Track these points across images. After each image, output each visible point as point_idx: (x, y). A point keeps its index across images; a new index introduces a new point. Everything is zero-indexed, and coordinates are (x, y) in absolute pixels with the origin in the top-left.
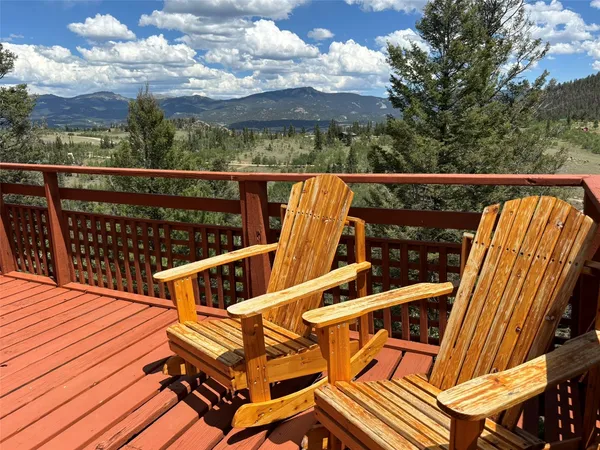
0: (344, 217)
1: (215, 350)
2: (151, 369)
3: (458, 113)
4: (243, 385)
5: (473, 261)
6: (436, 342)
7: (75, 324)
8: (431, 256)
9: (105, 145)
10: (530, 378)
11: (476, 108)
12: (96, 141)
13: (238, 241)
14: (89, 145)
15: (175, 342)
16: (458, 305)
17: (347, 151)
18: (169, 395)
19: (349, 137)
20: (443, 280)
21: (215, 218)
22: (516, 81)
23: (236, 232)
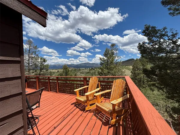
0: (97, 82)
1: (83, 100)
2: (72, 104)
3: (110, 66)
4: (86, 105)
5: (113, 87)
6: (110, 98)
7: (61, 98)
8: (108, 87)
9: (58, 72)
10: (120, 100)
11: (112, 65)
12: (57, 71)
13: (83, 86)
14: (55, 72)
15: (77, 99)
16: (112, 93)
17: (94, 71)
18: (75, 107)
19: (94, 69)
20: (110, 89)
21: (79, 83)
22: (117, 61)
23: (82, 84)
